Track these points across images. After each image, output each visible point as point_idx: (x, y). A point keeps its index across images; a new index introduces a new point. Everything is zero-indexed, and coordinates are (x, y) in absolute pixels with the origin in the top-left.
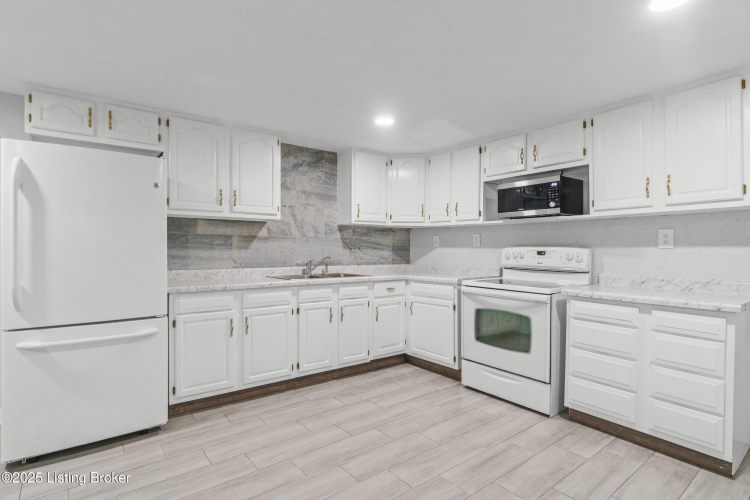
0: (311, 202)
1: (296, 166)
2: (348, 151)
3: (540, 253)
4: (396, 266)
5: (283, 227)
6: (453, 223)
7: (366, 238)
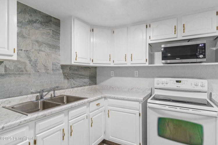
0: (43, 49)
1: (31, 22)
2: (70, 18)
3: (177, 81)
4: (91, 86)
5: (19, 66)
6: (129, 65)
7: (76, 72)
